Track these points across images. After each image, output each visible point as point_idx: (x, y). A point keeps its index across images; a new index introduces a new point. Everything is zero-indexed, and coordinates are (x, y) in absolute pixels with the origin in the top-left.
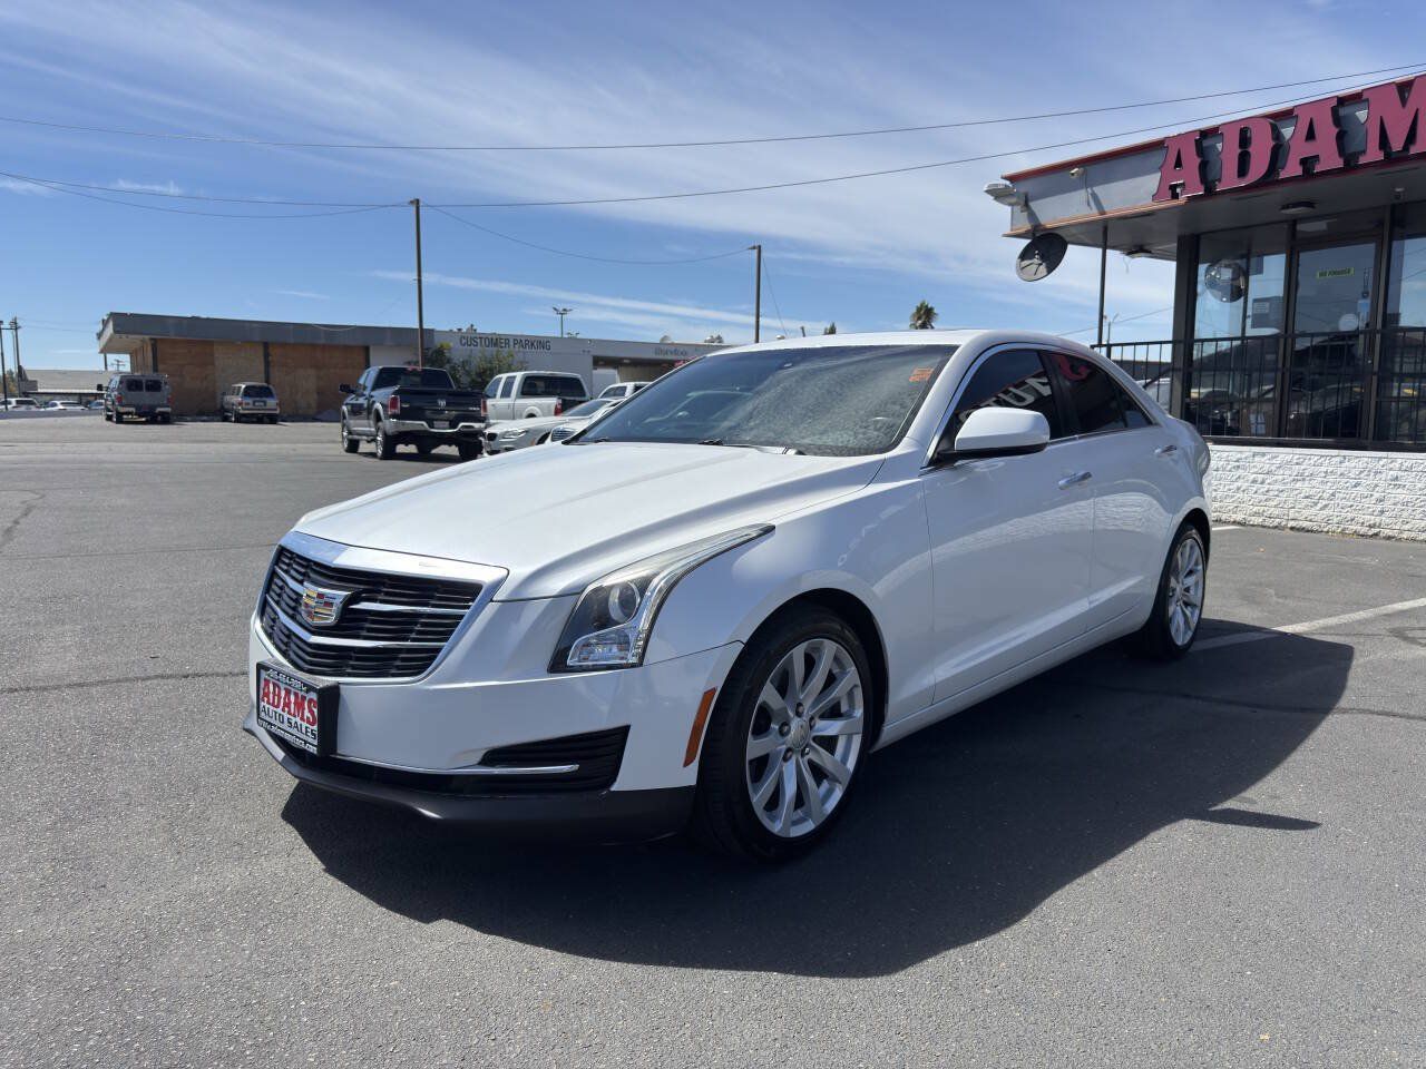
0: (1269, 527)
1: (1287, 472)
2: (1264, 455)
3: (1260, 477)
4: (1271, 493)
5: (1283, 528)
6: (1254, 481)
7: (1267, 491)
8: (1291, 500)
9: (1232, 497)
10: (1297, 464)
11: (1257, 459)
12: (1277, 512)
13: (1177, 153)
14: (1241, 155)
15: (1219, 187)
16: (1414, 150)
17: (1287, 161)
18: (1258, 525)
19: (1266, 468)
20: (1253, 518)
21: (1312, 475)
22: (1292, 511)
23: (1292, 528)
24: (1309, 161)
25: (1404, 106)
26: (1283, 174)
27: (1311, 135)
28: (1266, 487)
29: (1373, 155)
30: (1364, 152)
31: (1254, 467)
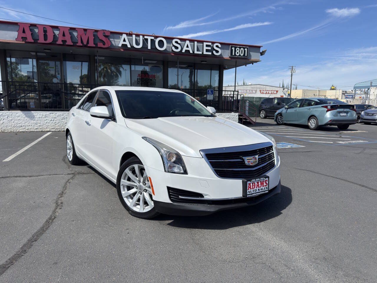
0: (57, 132)
1: (60, 117)
2: (53, 113)
3: (53, 119)
4: (56, 123)
5: (61, 131)
6: (51, 120)
7: (55, 123)
8: (62, 124)
9: (45, 125)
10: (62, 115)
11: (51, 114)
12: (58, 127)
13: (23, 28)
14: (44, 35)
15: (39, 42)
16: (89, 45)
17: (58, 40)
18: (54, 131)
19: (54, 117)
20: (52, 130)
21: (66, 118)
22: (62, 127)
23: (63, 131)
24: (64, 41)
25: (86, 35)
26: (58, 43)
27: (64, 35)
28: (55, 122)
29: (80, 44)
30: (77, 43)
31: (51, 116)
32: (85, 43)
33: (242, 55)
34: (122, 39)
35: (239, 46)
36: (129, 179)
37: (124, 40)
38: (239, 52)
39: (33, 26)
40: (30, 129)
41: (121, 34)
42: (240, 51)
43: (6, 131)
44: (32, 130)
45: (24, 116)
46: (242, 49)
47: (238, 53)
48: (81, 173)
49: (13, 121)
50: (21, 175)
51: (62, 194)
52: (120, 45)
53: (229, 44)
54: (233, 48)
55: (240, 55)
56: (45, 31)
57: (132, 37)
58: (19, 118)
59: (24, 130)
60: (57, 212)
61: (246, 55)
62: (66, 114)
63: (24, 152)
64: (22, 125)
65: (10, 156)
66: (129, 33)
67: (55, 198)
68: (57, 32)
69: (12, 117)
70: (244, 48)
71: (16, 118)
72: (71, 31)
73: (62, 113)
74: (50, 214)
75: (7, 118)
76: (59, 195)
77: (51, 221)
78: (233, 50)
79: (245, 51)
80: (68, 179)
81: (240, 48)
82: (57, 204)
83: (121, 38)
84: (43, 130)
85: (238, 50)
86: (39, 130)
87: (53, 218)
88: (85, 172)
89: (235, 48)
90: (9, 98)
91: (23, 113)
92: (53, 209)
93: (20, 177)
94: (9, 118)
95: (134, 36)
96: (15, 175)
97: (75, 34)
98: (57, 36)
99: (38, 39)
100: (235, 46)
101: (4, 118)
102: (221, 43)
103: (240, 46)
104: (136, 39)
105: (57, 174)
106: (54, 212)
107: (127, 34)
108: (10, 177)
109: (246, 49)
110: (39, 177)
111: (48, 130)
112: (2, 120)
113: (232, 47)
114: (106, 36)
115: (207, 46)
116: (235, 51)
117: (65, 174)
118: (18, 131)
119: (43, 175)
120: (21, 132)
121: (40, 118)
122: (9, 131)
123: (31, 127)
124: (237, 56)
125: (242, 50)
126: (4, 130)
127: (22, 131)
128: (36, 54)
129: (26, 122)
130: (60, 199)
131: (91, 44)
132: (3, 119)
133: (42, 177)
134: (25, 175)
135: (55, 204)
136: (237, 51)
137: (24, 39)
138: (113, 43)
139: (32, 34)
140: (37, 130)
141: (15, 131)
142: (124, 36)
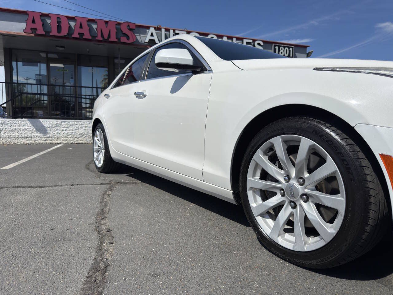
0: (69, 144)
1: (73, 127)
2: (65, 122)
3: (65, 129)
4: (69, 134)
5: (74, 143)
6: (63, 130)
8: (75, 135)
9: (55, 136)
10: (76, 124)
11: (63, 123)
12: (71, 139)
13: (33, 18)
14: (58, 26)
15: (51, 34)
16: (110, 40)
17: (74, 32)
18: (65, 144)
19: (66, 126)
20: (64, 142)
21: (81, 128)
22: (76, 138)
23: (77, 143)
24: (81, 34)
25: (107, 27)
26: (73, 36)
27: (81, 27)
28: (67, 132)
29: (99, 38)
30: (97, 37)
31: (62, 126)
32: (106, 37)
33: (287, 55)
34: (150, 34)
35: (283, 45)
36: (265, 175)
37: (152, 35)
39: (45, 16)
40: (37, 141)
41: (148, 28)
42: (284, 51)
43: (8, 143)
44: (39, 142)
45: (31, 125)
46: (286, 48)
47: (282, 53)
48: (121, 183)
49: (16, 131)
50: (26, 185)
51: (102, 214)
52: (147, 41)
53: (271, 43)
54: (277, 48)
56: (59, 23)
57: (161, 31)
58: (24, 128)
59: (30, 142)
60: (107, 250)
61: (291, 56)
62: (81, 124)
63: (30, 160)
64: (28, 136)
65: (11, 164)
66: (158, 27)
67: (93, 221)
68: (73, 24)
69: (15, 126)
70: (289, 48)
71: (21, 127)
72: (89, 23)
73: (76, 122)
74: (93, 256)
75: (11, 126)
76: (98, 215)
77: (98, 275)
79: (290, 51)
80: (104, 190)
81: (284, 47)
82: (99, 232)
83: (147, 32)
84: (53, 142)
85: (282, 49)
86: (48, 142)
87: (102, 266)
88: (127, 182)
89: (279, 47)
90: (14, 106)
91: (29, 121)
92: (94, 243)
93: (24, 187)
94: (12, 126)
95: (163, 30)
96: (17, 186)
97: (94, 26)
98: (73, 27)
99: (50, 31)
100: (279, 44)
101: (6, 127)
102: (263, 42)
103: (285, 45)
104: (165, 34)
105: (83, 184)
106: (100, 250)
107: (155, 28)
108: (7, 187)
109: (291, 49)
110: (56, 188)
111: (59, 142)
112: (4, 129)
113: (275, 46)
114: (131, 30)
115: (247, 43)
116: (279, 51)
117: (95, 184)
118: (22, 143)
119: (61, 186)
120: (26, 144)
121: (49, 127)
122: (12, 143)
123: (39, 138)
125: (287, 50)
126: (6, 141)
127: (28, 143)
128: (47, 55)
129: (33, 132)
130: (103, 222)
131: (113, 38)
132: (6, 129)
133: (61, 187)
134: (32, 185)
135: (96, 233)
136: (281, 51)
137: (34, 30)
138: (138, 38)
139: (43, 25)
140: (46, 142)
141: (19, 143)
142: (152, 30)
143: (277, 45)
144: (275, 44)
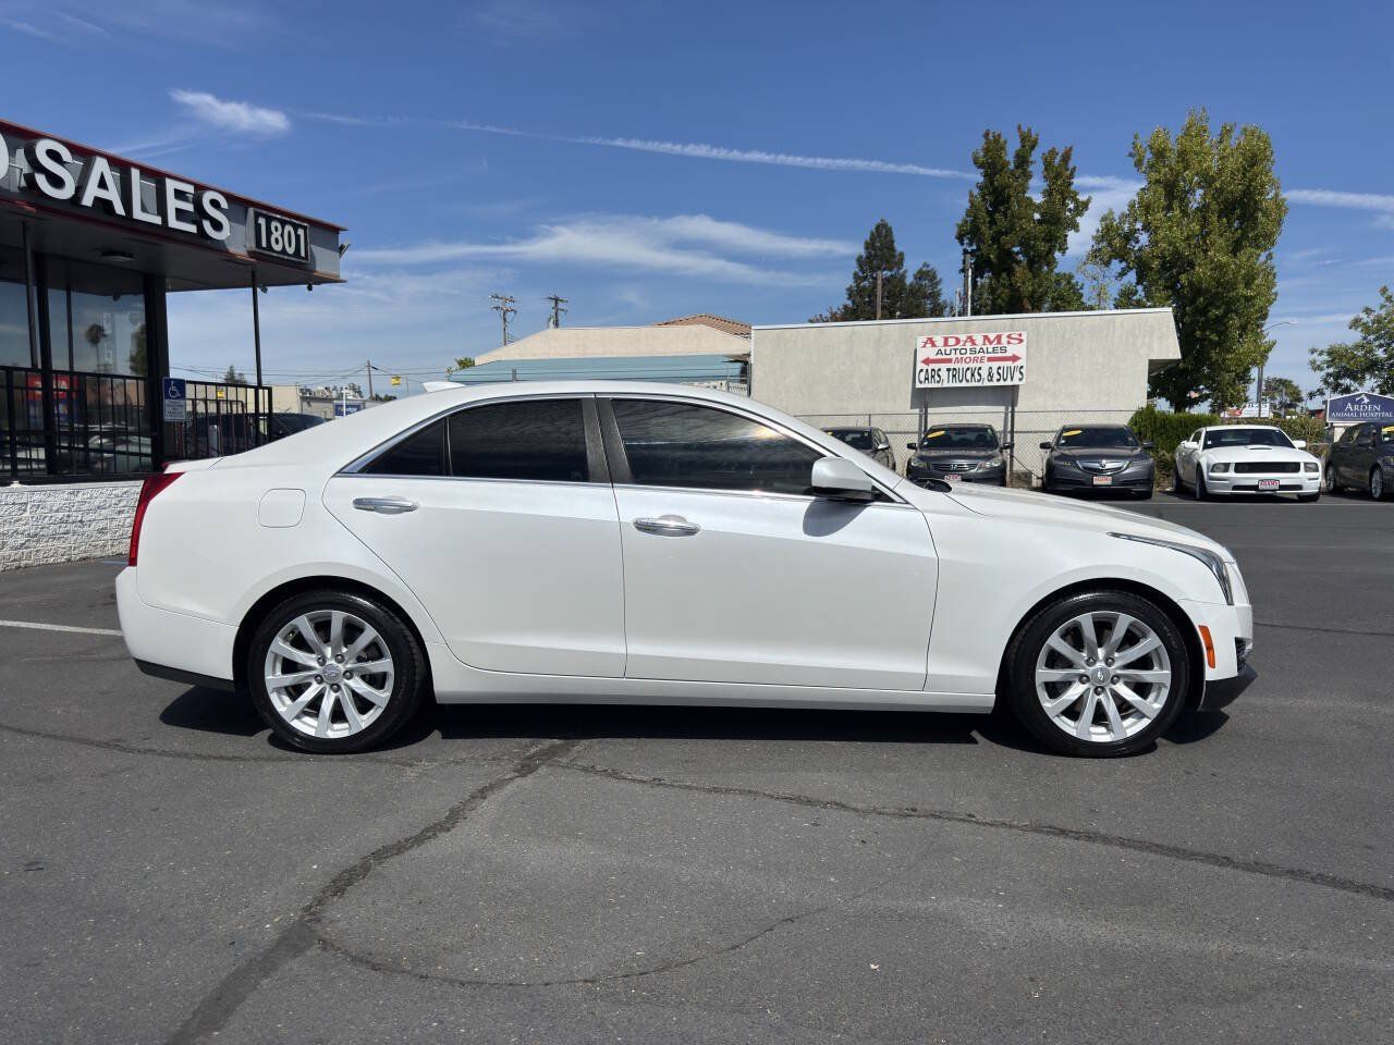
33: (291, 250)
35: (278, 216)
38: (282, 240)
42: (282, 235)
46: (288, 228)
47: (277, 241)
53: (247, 203)
54: (262, 221)
55: (284, 251)
61: (303, 254)
70: (296, 227)
78: (260, 225)
79: (298, 237)
81: (283, 223)
85: (276, 229)
89: (269, 220)
100: (267, 212)
102: (228, 197)
103: (284, 218)
109: (301, 232)
113: (257, 215)
115: (180, 195)
116: (269, 233)
124: (276, 252)
125: (289, 233)
136: (276, 235)
143: (264, 212)
144: (259, 211)
